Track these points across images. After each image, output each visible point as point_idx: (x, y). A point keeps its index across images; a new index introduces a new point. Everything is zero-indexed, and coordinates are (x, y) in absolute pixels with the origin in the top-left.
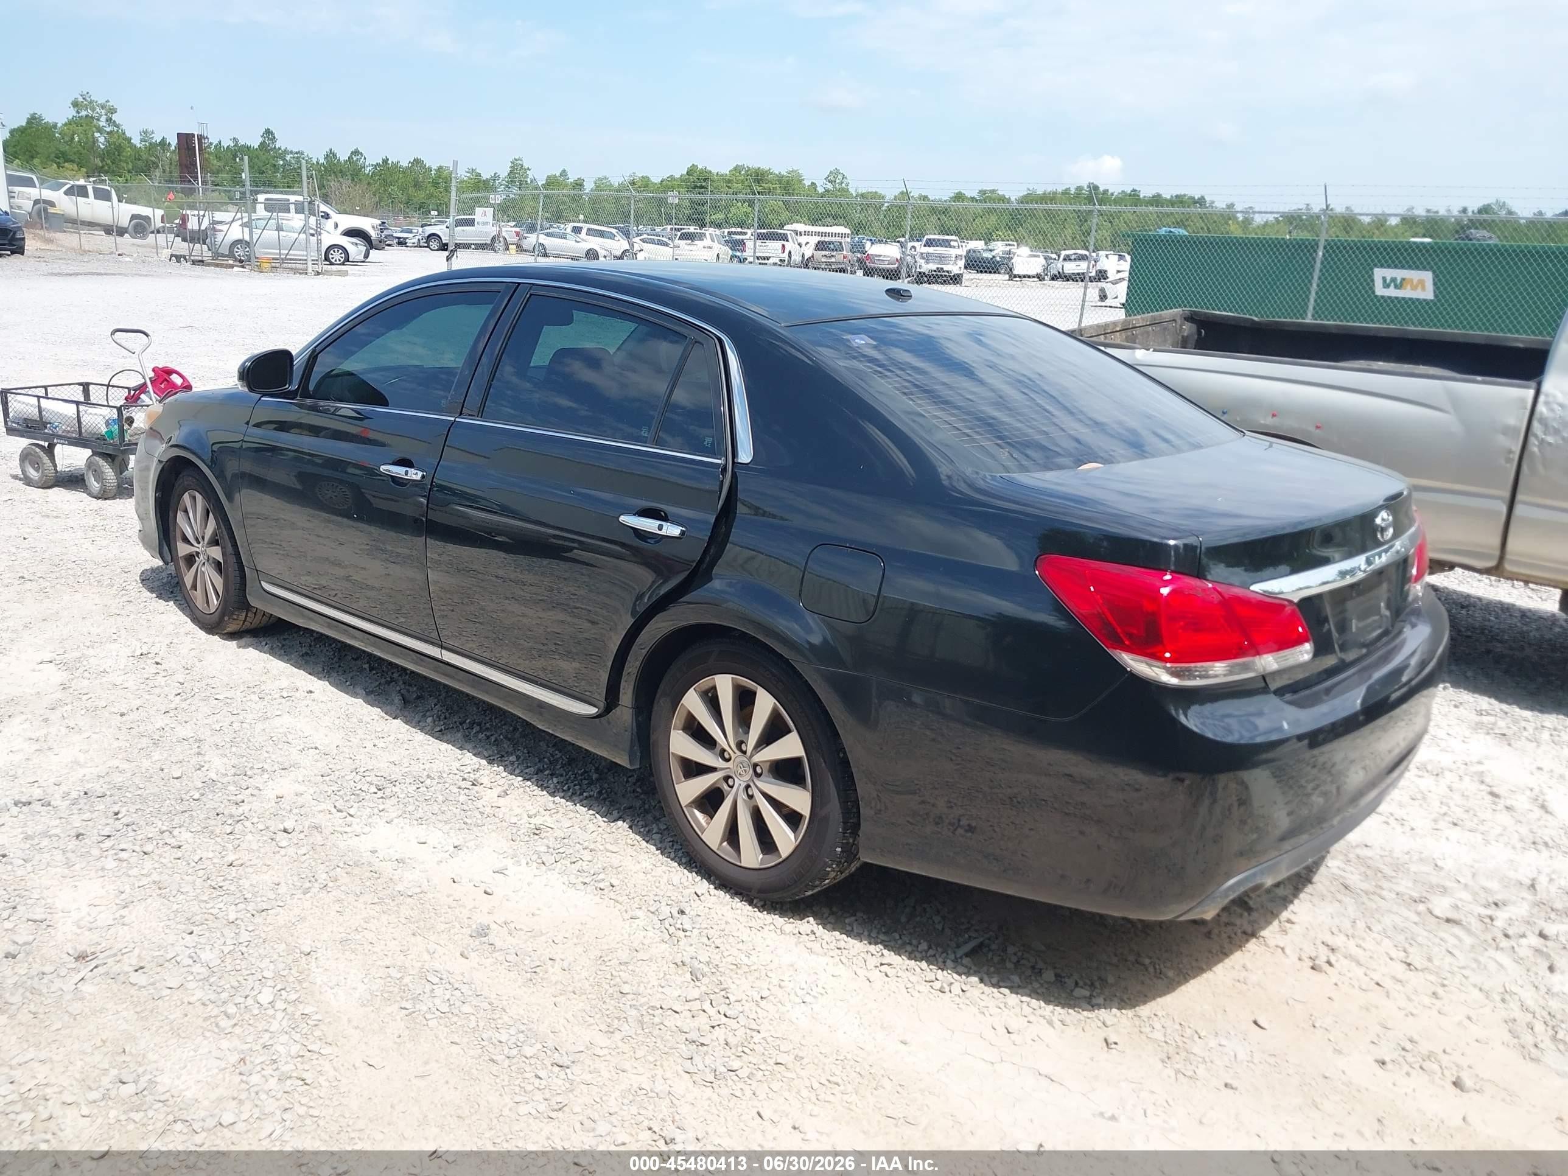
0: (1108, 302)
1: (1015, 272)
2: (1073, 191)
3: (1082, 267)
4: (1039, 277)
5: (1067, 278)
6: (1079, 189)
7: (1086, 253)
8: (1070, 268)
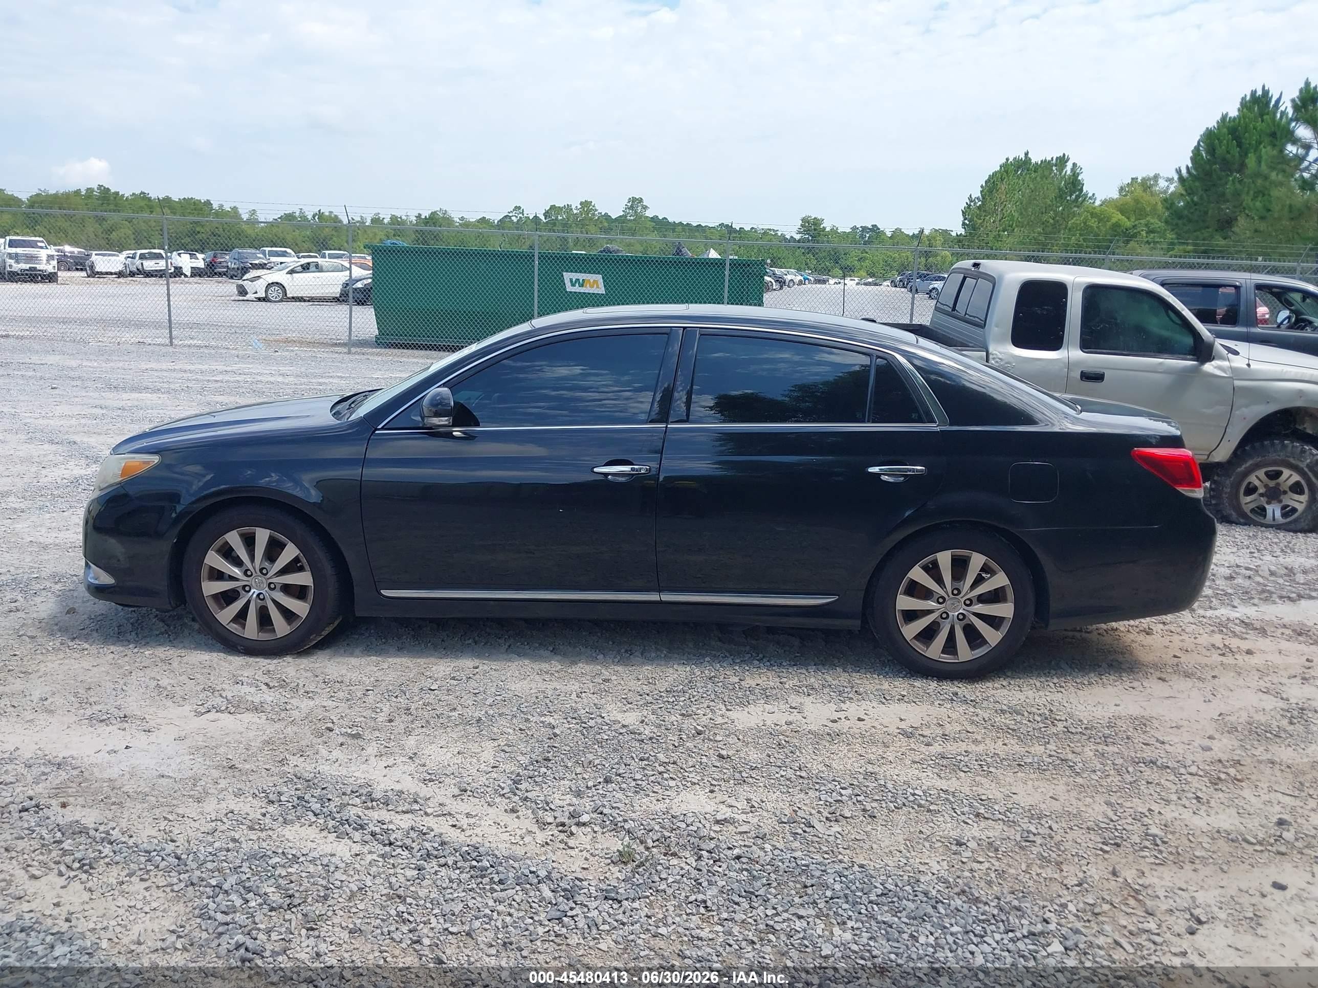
0: (248, 297)
1: (98, 269)
2: (83, 193)
3: (161, 265)
4: (120, 274)
5: (149, 274)
6: (90, 190)
7: (162, 252)
8: (149, 265)
